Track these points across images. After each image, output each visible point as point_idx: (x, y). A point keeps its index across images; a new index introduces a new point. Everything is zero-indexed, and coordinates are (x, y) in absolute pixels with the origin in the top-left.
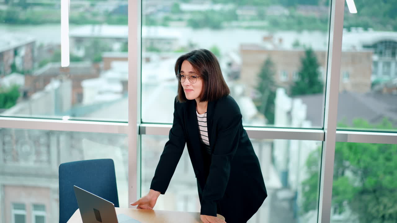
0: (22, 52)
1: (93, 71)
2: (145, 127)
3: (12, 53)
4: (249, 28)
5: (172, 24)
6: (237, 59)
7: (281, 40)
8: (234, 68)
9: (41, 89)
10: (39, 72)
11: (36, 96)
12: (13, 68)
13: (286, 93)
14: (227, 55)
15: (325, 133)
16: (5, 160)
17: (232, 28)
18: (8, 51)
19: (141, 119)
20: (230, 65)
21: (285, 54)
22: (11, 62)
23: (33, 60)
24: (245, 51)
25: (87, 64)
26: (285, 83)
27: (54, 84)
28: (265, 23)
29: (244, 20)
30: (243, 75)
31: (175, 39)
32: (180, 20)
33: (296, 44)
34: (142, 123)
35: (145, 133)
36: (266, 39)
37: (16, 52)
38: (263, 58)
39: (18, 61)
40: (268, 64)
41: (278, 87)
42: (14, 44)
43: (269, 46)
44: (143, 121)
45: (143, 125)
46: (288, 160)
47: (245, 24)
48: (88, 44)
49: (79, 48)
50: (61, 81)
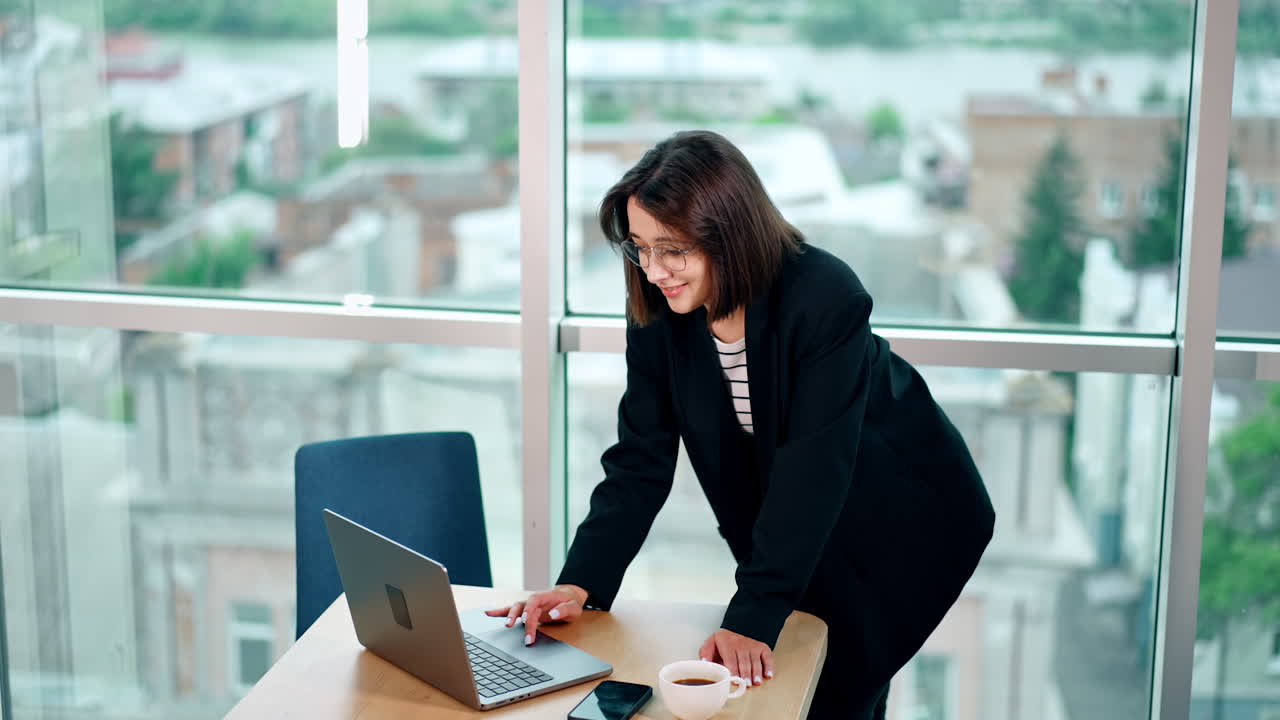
0: (270, 127)
1: (492, 186)
2: (576, 329)
3: (235, 131)
4: (995, 44)
5: (746, 32)
6: (956, 145)
7: (1101, 83)
8: (948, 175)
9: (321, 241)
10: (320, 188)
11: (306, 264)
12: (242, 178)
13: (1117, 254)
14: (926, 133)
15: (1177, 348)
16: (207, 466)
17: (944, 44)
18: (224, 124)
19: (566, 304)
20: (932, 164)
21: (1118, 127)
22: (233, 156)
23: (304, 152)
24: (982, 118)
25: (473, 162)
26: (1115, 223)
27: (364, 227)
28: (1049, 29)
29: (983, 17)
30: (977, 198)
31: (757, 83)
32: (773, 20)
33: (1155, 96)
34: (568, 313)
35: (576, 348)
36: (1053, 78)
37: (249, 124)
38: (1043, 139)
39: (257, 155)
40: (1059, 158)
41: (1091, 235)
42: (243, 100)
43: (1063, 102)
44: (573, 308)
45: (572, 322)
46: (1122, 478)
47: (986, 31)
48: (476, 99)
49: (447, 113)
50: (386, 215)
